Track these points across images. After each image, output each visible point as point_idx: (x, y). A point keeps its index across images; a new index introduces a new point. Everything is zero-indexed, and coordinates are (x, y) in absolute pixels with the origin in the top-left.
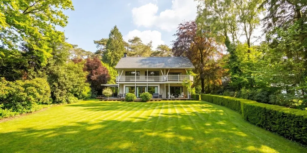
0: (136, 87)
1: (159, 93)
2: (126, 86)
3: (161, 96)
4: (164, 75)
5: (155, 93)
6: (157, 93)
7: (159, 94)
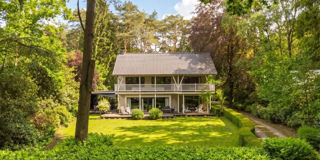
0: (141, 98)
1: (170, 106)
2: (127, 98)
3: (173, 110)
4: (177, 83)
5: (166, 106)
6: (168, 106)
7: (171, 108)
